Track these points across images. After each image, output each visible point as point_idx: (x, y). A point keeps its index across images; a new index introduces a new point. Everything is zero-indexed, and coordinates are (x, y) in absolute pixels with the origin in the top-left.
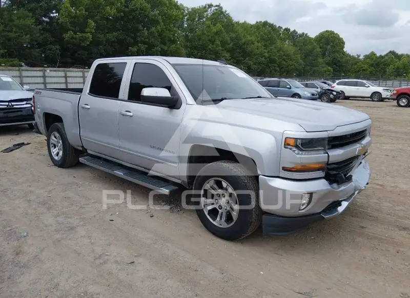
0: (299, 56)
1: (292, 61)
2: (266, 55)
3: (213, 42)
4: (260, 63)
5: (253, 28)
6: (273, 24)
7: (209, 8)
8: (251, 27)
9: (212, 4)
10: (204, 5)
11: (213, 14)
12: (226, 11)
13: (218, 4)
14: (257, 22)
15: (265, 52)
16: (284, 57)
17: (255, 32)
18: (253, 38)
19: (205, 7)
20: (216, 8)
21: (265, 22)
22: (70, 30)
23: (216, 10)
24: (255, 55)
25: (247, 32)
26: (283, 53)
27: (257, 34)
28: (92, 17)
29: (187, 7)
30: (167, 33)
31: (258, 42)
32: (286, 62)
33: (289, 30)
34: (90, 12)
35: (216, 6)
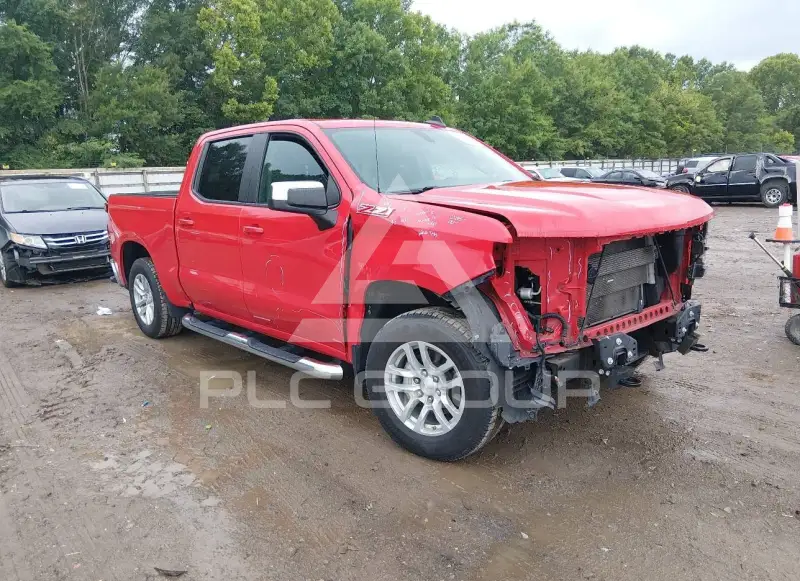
0: (712, 114)
1: (697, 124)
2: (636, 116)
3: (515, 98)
4: (620, 134)
5: (607, 62)
6: (651, 52)
7: (510, 30)
8: (603, 61)
9: (518, 22)
10: (501, 27)
11: (520, 42)
12: (547, 33)
13: (530, 22)
14: (616, 51)
15: (632, 110)
16: (678, 116)
17: (612, 70)
18: (607, 83)
19: (503, 30)
20: (525, 29)
21: (633, 47)
22: (231, 96)
23: (527, 33)
24: (609, 117)
25: (592, 71)
26: (675, 108)
27: (617, 73)
28: (273, 71)
29: (465, 35)
30: (420, 89)
31: (618, 90)
32: (683, 126)
33: (691, 60)
34: (272, 62)
35: (527, 26)
